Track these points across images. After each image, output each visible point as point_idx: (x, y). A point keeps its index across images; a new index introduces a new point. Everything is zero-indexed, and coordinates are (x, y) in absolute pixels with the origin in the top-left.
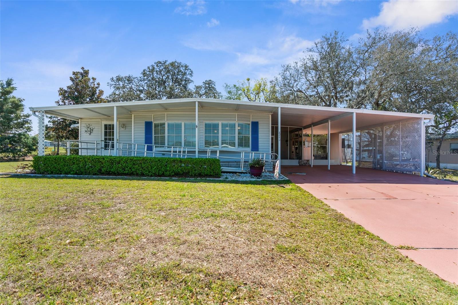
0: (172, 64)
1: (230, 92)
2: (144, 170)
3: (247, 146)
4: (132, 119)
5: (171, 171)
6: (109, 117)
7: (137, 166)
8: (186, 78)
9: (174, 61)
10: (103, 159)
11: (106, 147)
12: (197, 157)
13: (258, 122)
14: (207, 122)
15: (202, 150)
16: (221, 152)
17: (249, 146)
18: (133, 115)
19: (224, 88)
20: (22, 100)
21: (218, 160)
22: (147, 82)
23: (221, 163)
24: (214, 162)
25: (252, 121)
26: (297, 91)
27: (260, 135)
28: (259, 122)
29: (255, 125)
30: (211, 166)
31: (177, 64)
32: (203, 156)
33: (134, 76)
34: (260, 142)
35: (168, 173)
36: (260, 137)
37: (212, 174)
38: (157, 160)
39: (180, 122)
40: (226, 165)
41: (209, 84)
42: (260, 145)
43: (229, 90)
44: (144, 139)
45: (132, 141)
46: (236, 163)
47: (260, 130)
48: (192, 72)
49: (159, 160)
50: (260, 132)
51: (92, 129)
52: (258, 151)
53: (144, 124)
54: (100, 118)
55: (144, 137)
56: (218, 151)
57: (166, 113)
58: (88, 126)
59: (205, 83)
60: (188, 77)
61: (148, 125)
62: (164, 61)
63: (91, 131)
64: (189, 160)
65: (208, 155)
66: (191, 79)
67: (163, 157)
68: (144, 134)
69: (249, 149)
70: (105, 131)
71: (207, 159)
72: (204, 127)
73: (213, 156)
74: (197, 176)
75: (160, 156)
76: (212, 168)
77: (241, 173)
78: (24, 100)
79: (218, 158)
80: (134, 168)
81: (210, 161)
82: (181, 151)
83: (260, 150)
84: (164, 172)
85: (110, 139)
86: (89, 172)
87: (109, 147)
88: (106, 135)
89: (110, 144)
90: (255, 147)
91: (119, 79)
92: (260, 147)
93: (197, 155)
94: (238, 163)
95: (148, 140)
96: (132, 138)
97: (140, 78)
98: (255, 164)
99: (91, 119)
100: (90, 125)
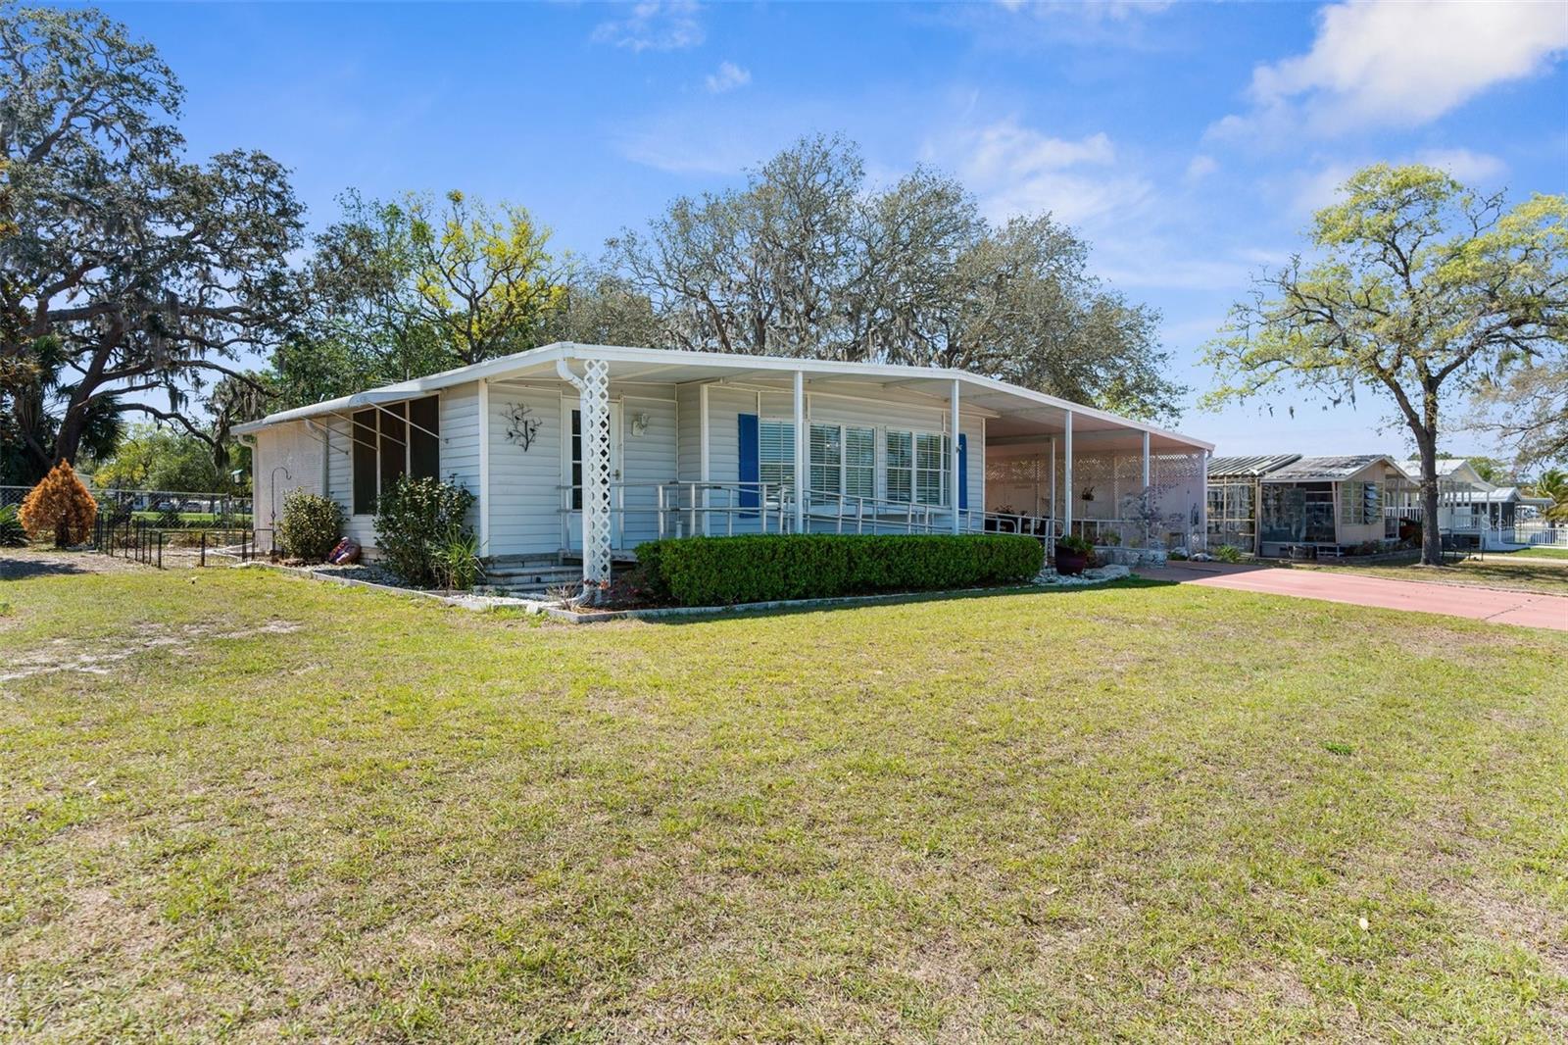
4: (700, 400)
13: (965, 435)
18: (705, 389)
27: (968, 471)
28: (967, 437)
34: (969, 491)
36: (968, 477)
39: (836, 424)
42: (969, 497)
44: (736, 476)
47: (968, 457)
50: (968, 463)
51: (531, 425)
53: (735, 423)
55: (736, 467)
58: (518, 413)
61: (748, 427)
63: (530, 433)
68: (736, 459)
72: (886, 445)
83: (969, 510)
92: (969, 504)
96: (701, 470)
99: (527, 383)
100: (526, 409)
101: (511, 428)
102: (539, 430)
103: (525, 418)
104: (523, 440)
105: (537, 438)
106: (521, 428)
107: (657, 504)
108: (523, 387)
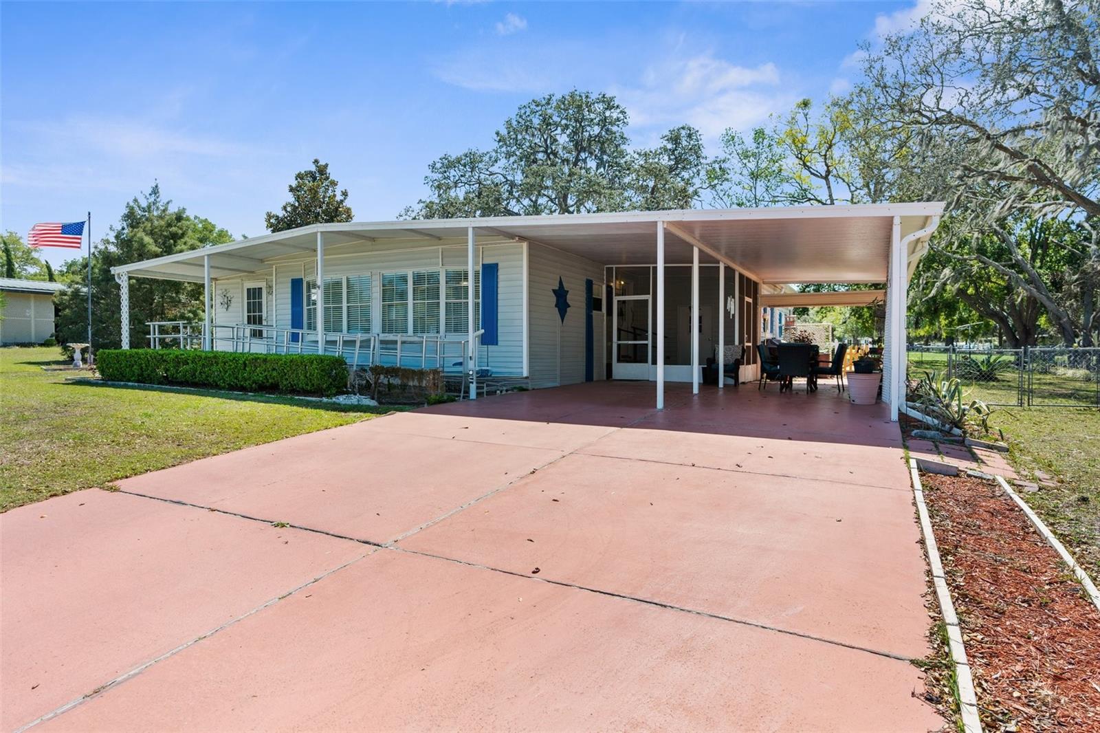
6: (253, 272)
13: (497, 264)
14: (387, 273)
18: (274, 267)
25: (485, 262)
28: (500, 266)
39: (339, 277)
44: (290, 317)
47: (501, 284)
50: (501, 290)
51: (229, 298)
53: (290, 285)
54: (240, 277)
55: (290, 312)
58: (225, 293)
63: (229, 302)
68: (291, 307)
70: (248, 302)
72: (381, 286)
85: (255, 319)
88: (249, 310)
91: (449, 164)
100: (228, 291)
101: (222, 301)
102: (233, 300)
103: (227, 295)
104: (226, 306)
105: (232, 304)
106: (226, 302)
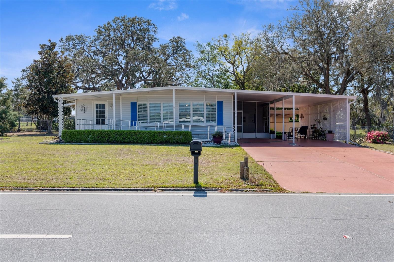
0: (133, 20)
1: (202, 52)
2: (139, 139)
3: (213, 120)
4: (120, 99)
5: (157, 140)
6: (100, 98)
7: (134, 136)
8: (149, 35)
9: (134, 17)
10: (110, 132)
11: (98, 122)
12: (174, 130)
14: (181, 102)
15: (178, 125)
16: (192, 126)
17: (215, 121)
18: (121, 97)
19: (196, 47)
20: (5, 79)
21: (190, 132)
22: (101, 42)
23: (192, 135)
24: (187, 133)
25: (218, 101)
26: (282, 53)
27: (224, 112)
28: (223, 102)
29: (220, 104)
30: (185, 137)
31: (137, 20)
32: (179, 130)
33: (86, 35)
34: (224, 118)
35: (155, 141)
36: (224, 114)
37: (186, 142)
38: (148, 132)
39: (159, 103)
40: (198, 137)
41: (177, 42)
42: (224, 120)
43: (202, 49)
44: (130, 117)
45: (120, 118)
46: (204, 135)
47: (224, 108)
48: (156, 28)
49: (149, 133)
50: (224, 110)
51: (86, 108)
52: (222, 125)
53: (130, 104)
54: (92, 99)
55: (130, 115)
56: (190, 126)
57: (148, 96)
58: (83, 106)
59: (172, 41)
60: (152, 33)
61: (133, 105)
62: (123, 17)
63: (85, 110)
64: (170, 132)
65: (183, 129)
66: (156, 36)
67: (146, 130)
68: (130, 113)
69: (215, 124)
70: (96, 110)
71: (182, 131)
72: (179, 107)
73: (186, 130)
74: (175, 143)
75: (143, 130)
76: (186, 138)
77: (207, 142)
78: (7, 79)
79: (190, 131)
80: (132, 138)
81: (185, 132)
82: (162, 126)
83: (224, 124)
84: (152, 141)
85: (100, 117)
86: (101, 141)
87: (100, 123)
88: (97, 113)
89: (101, 120)
90: (220, 122)
92: (224, 122)
93: (174, 129)
94: (206, 135)
95: (133, 117)
96: (120, 116)
97: (94, 37)
98: (216, 135)
99: (85, 100)
100: (84, 105)
101: (81, 109)
102: (87, 109)
103: (84, 107)
104: (84, 111)
105: (87, 111)
106: (84, 109)
107: (120, 124)
108: (84, 101)
